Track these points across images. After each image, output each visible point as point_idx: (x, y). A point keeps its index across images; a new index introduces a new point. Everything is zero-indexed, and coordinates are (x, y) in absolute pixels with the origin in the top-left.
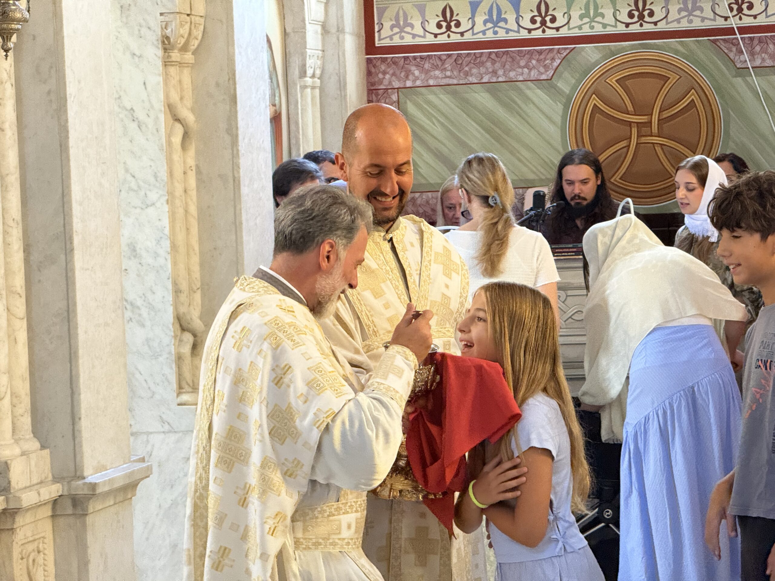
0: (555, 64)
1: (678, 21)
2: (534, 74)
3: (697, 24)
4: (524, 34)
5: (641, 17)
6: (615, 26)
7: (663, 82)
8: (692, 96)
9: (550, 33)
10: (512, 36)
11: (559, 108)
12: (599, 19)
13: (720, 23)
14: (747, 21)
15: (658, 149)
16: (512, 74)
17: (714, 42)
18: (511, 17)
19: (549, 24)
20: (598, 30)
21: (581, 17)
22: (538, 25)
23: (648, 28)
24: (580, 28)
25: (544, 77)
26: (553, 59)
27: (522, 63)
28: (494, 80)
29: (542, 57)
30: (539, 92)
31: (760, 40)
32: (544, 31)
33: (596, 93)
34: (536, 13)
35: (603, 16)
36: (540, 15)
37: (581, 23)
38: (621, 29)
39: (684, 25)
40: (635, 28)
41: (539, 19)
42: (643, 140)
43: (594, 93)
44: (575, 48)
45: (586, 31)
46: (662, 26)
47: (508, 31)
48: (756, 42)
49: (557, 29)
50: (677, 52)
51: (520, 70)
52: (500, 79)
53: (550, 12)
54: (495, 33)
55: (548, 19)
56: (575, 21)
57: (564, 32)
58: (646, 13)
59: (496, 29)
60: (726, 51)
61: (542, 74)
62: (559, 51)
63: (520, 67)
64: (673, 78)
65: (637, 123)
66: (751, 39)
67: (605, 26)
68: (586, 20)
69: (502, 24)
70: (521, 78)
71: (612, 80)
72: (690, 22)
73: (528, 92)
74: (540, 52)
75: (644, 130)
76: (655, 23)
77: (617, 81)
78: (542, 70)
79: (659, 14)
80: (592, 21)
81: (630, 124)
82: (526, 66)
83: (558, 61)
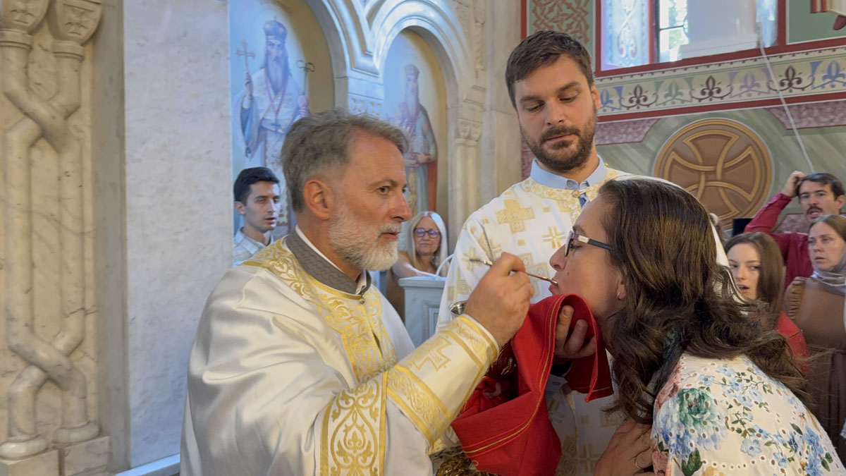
0: (646, 130)
1: (740, 95)
2: (630, 138)
3: (755, 97)
4: (624, 111)
5: (711, 94)
6: (691, 101)
7: (726, 141)
8: (749, 151)
9: (643, 109)
10: (616, 112)
11: (647, 161)
12: (679, 97)
13: (772, 96)
14: (796, 93)
15: (721, 191)
16: (615, 139)
17: (769, 109)
18: (615, 99)
19: (642, 103)
20: (678, 105)
21: (666, 96)
22: (634, 103)
23: (716, 101)
24: (664, 103)
25: (637, 140)
26: (644, 127)
27: (622, 130)
28: (602, 143)
29: (636, 126)
30: (633, 150)
31: (807, 107)
32: (638, 108)
33: (675, 150)
34: (633, 96)
35: (681, 94)
36: (636, 97)
37: (664, 100)
38: (695, 103)
39: (744, 98)
40: (706, 102)
41: (635, 99)
42: (710, 183)
43: (673, 150)
44: (659, 119)
45: (669, 106)
46: (727, 100)
47: (613, 109)
48: (803, 108)
49: (648, 105)
50: (737, 118)
51: (620, 136)
52: (607, 142)
53: (644, 94)
54: (605, 111)
55: (642, 98)
56: (661, 99)
57: (653, 108)
58: (715, 90)
59: (605, 108)
60: (778, 116)
61: (635, 137)
62: (648, 121)
63: (621, 134)
64: (735, 138)
65: (706, 172)
66: (799, 106)
67: (683, 101)
68: (669, 98)
69: (609, 104)
70: (621, 141)
71: (687, 141)
72: (750, 95)
73: (625, 151)
74: (635, 122)
75: (711, 177)
76: (722, 98)
77: (691, 141)
78: (636, 135)
79: (725, 91)
80: (674, 98)
81: (699, 172)
82: (624, 133)
83: (647, 129)
